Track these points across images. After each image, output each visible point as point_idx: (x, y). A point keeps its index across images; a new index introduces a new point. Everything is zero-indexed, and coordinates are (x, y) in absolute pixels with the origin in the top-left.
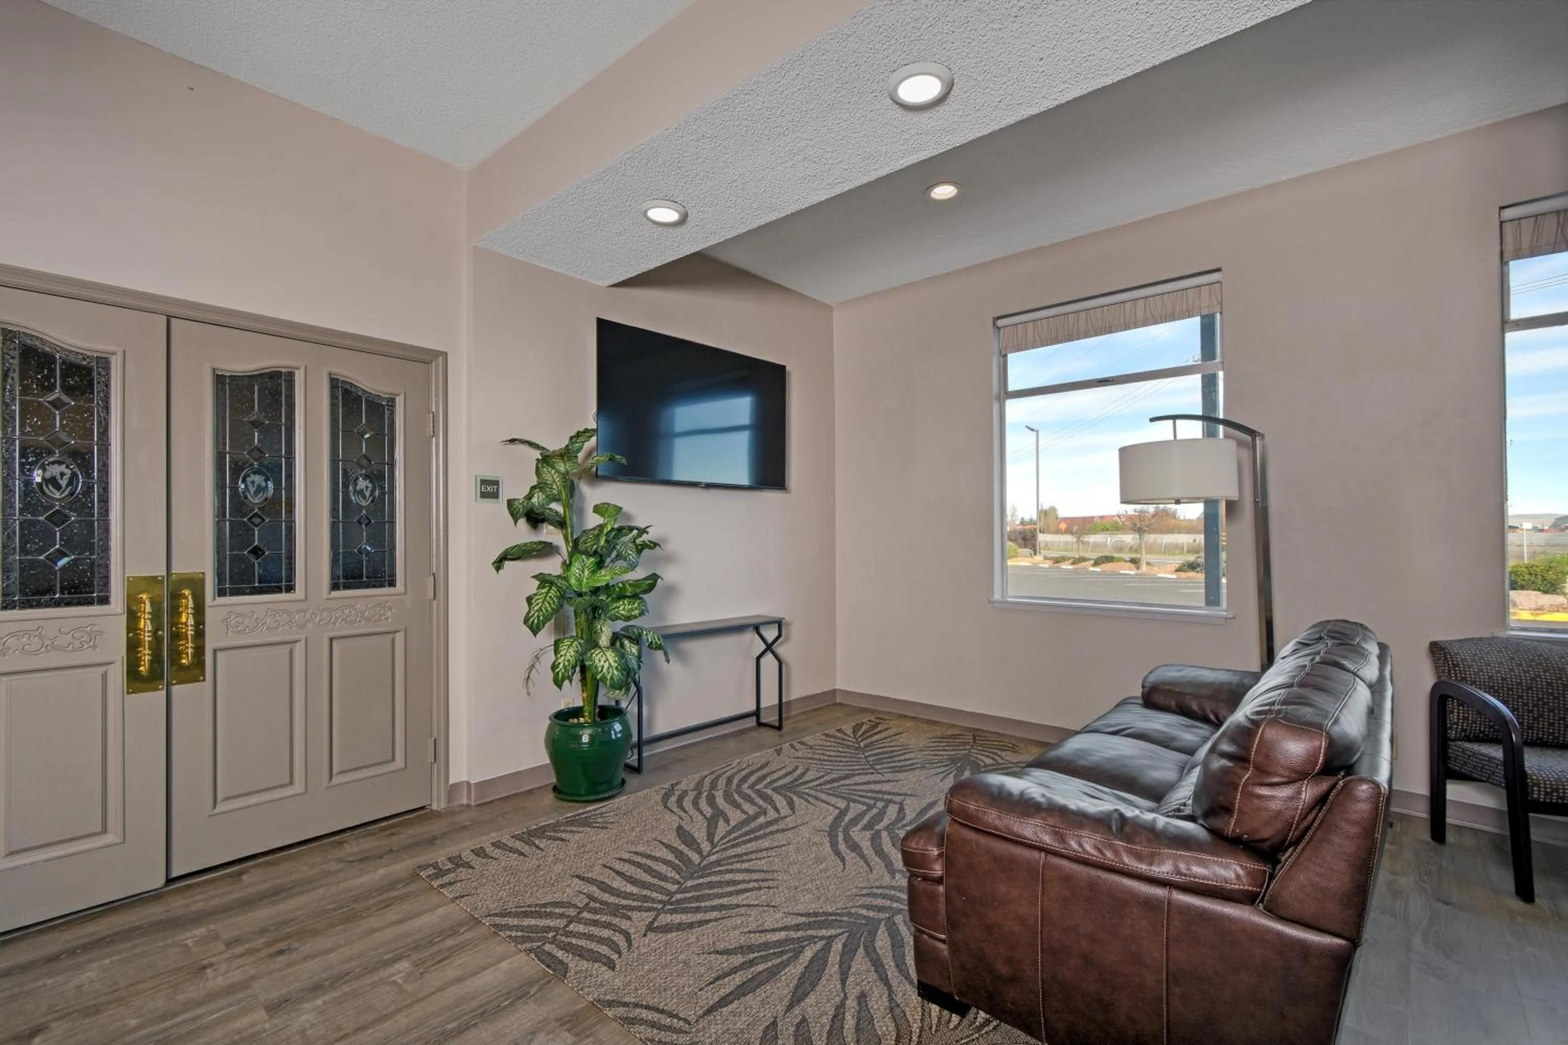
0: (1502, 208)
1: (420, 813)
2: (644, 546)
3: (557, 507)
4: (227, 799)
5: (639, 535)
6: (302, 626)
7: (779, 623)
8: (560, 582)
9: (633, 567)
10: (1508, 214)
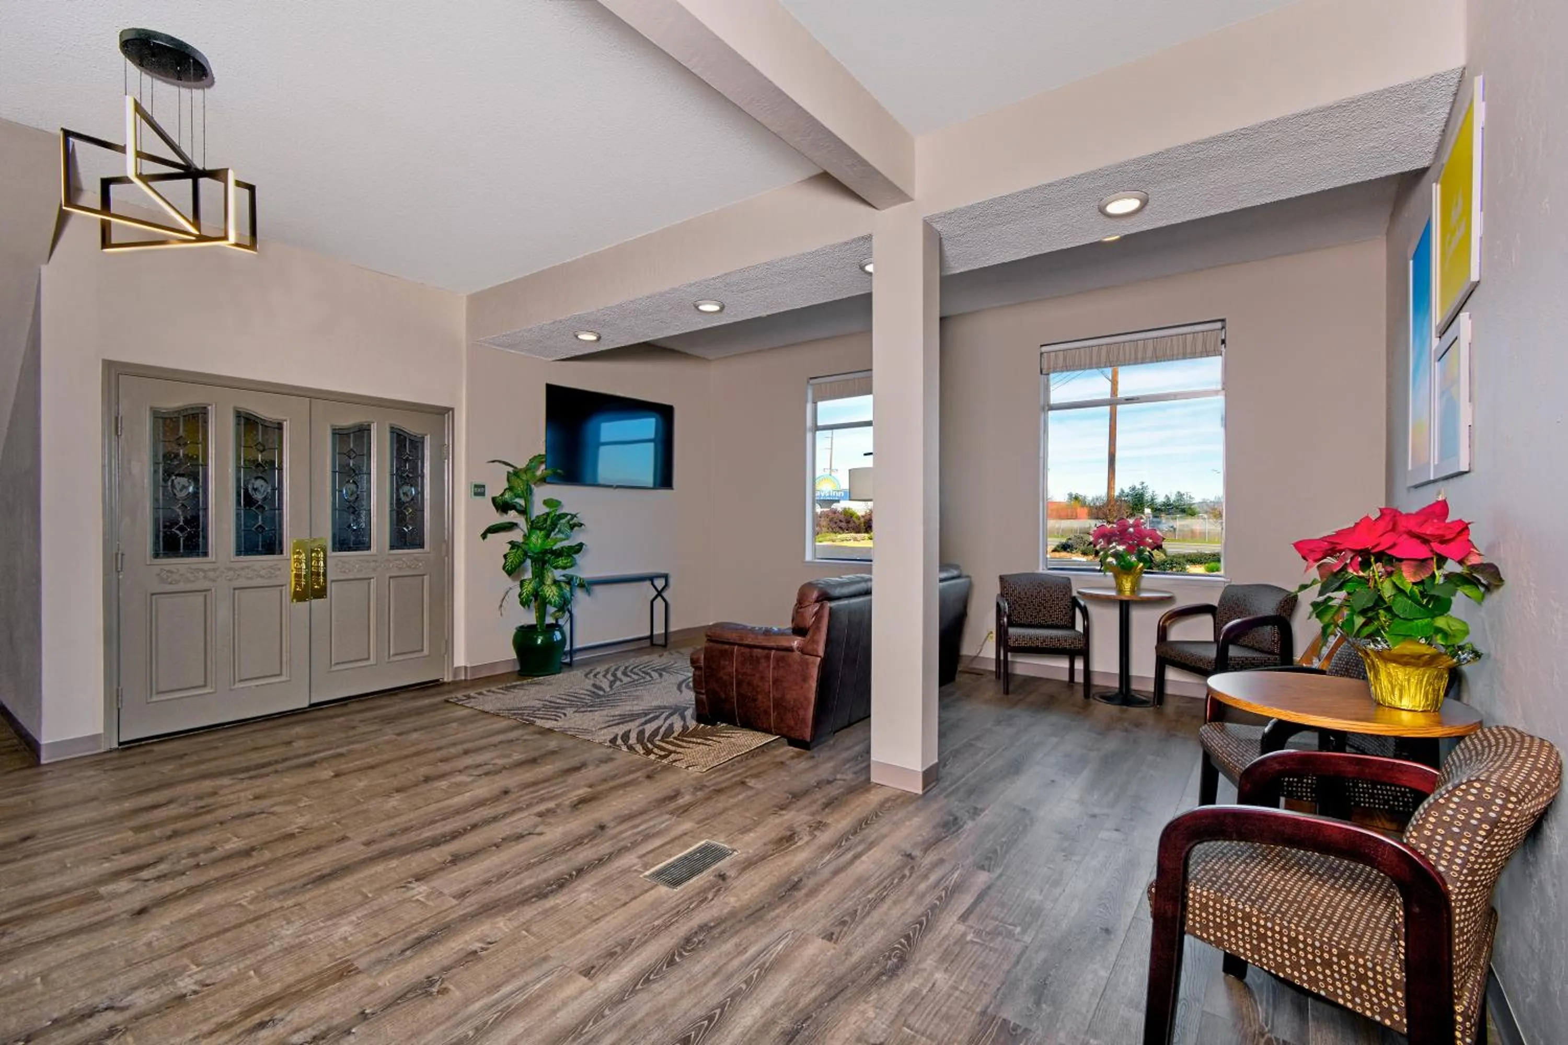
0: (1042, 346)
1: (435, 684)
2: (575, 525)
3: (522, 502)
4: (337, 664)
5: (572, 519)
6: (374, 570)
7: (666, 577)
8: (524, 547)
9: (568, 538)
10: (1044, 349)
